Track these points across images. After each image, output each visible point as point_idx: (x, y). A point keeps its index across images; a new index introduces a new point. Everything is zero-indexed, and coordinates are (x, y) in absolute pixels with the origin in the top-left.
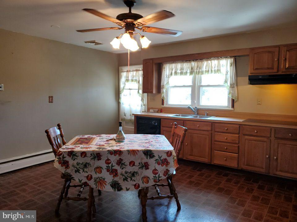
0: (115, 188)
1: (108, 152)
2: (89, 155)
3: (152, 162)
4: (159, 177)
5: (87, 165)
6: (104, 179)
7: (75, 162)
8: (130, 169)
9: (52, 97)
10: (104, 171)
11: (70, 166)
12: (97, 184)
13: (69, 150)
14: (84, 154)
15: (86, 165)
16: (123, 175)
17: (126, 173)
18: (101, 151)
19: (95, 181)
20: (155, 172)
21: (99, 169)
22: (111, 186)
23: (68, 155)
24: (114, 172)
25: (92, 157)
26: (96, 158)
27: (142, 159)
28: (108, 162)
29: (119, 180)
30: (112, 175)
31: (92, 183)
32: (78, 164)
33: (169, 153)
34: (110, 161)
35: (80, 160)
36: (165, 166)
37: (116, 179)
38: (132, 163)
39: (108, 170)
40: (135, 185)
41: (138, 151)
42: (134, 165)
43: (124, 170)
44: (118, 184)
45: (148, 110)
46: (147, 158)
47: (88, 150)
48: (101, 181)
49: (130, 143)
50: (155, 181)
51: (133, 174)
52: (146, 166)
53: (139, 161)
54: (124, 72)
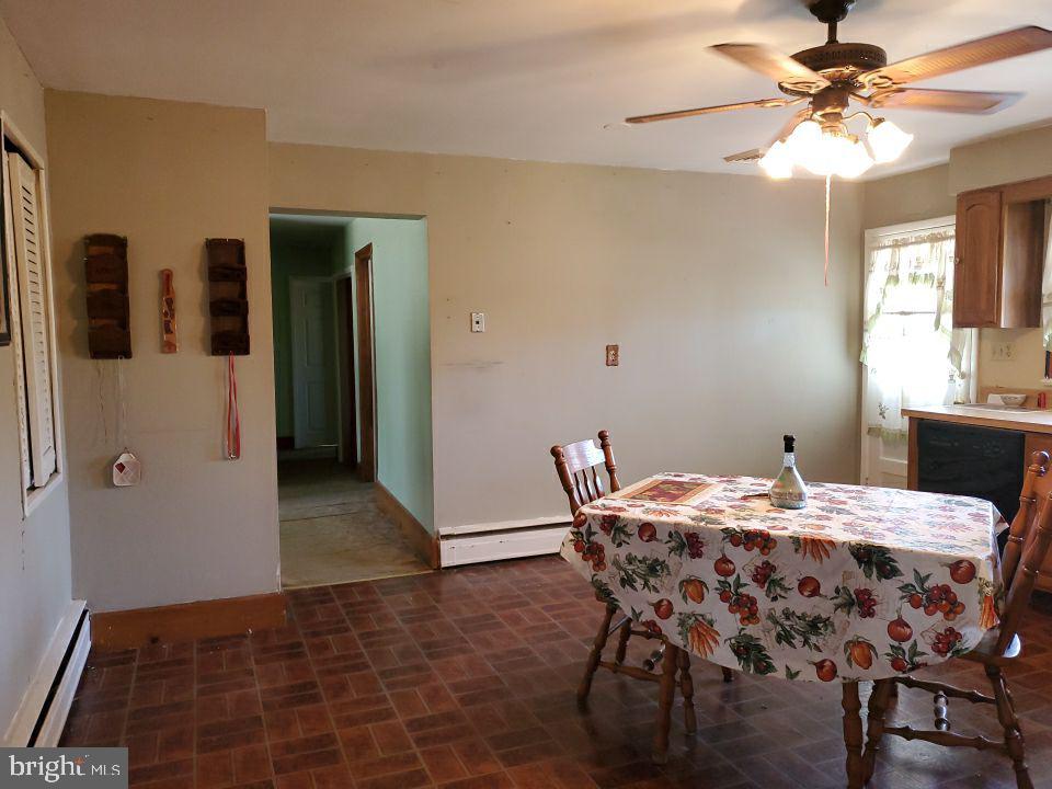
0: (747, 661)
1: (723, 535)
2: (662, 535)
3: (888, 593)
4: (914, 652)
5: (658, 568)
6: (711, 623)
7: (623, 552)
8: (799, 604)
9: (616, 348)
10: (712, 596)
11: (608, 560)
12: (689, 635)
13: (607, 513)
14: (647, 530)
15: (654, 568)
16: (776, 622)
17: (788, 615)
18: (699, 527)
19: (682, 623)
20: (898, 629)
21: (693, 587)
22: (734, 651)
23: (603, 527)
24: (745, 607)
25: (673, 544)
26: (686, 550)
27: (847, 575)
28: (723, 566)
29: (762, 636)
30: (738, 616)
31: (670, 628)
32: (630, 559)
33: (963, 570)
34: (731, 567)
35: (638, 548)
36: (939, 615)
37: (751, 630)
38: (809, 586)
39: (724, 597)
40: (820, 666)
41: (831, 543)
42: (815, 592)
43: (779, 606)
44: (760, 649)
45: (982, 396)
46: (869, 576)
47: (664, 518)
48: (701, 629)
49: (824, 513)
50: (896, 664)
51: (815, 625)
52: (864, 604)
53: (838, 581)
54: (885, 247)
